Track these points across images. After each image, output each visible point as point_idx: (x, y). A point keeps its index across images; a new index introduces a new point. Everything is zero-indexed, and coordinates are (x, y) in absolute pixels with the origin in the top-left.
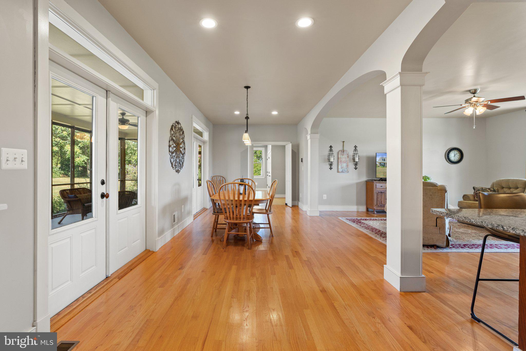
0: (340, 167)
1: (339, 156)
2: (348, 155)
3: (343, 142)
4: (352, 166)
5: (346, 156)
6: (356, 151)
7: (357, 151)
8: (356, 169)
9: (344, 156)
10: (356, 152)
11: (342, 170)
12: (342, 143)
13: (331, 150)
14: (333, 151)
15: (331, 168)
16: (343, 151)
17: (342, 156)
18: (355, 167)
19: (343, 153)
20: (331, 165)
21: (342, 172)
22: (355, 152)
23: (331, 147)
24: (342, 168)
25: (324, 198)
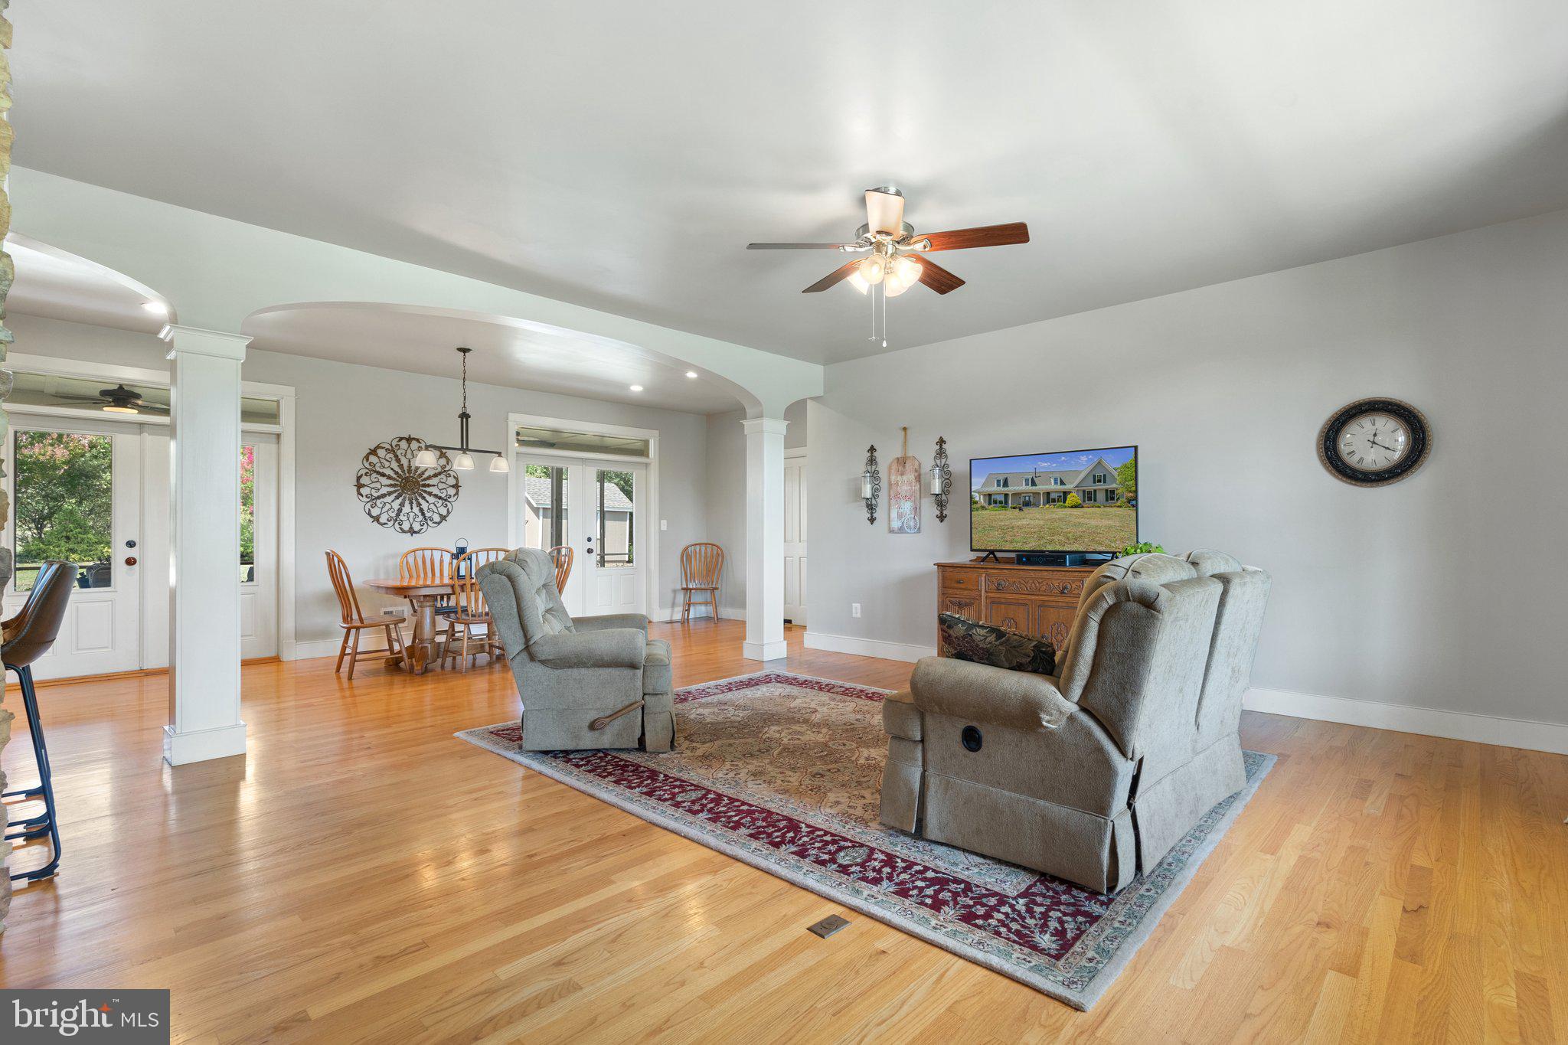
0: (894, 514)
1: (893, 478)
2: (916, 471)
3: (905, 429)
4: (930, 510)
5: (911, 477)
6: (941, 454)
7: (946, 456)
8: (942, 518)
9: (905, 478)
10: (943, 461)
11: (900, 524)
12: (903, 433)
13: (872, 461)
14: (876, 463)
15: (872, 520)
16: (902, 461)
17: (899, 478)
18: (938, 513)
19: (904, 467)
20: (871, 508)
21: (901, 530)
22: (938, 462)
23: (872, 449)
24: (900, 516)
25: (854, 615)
